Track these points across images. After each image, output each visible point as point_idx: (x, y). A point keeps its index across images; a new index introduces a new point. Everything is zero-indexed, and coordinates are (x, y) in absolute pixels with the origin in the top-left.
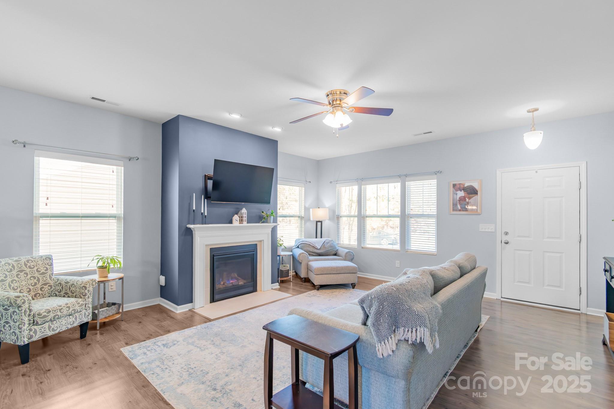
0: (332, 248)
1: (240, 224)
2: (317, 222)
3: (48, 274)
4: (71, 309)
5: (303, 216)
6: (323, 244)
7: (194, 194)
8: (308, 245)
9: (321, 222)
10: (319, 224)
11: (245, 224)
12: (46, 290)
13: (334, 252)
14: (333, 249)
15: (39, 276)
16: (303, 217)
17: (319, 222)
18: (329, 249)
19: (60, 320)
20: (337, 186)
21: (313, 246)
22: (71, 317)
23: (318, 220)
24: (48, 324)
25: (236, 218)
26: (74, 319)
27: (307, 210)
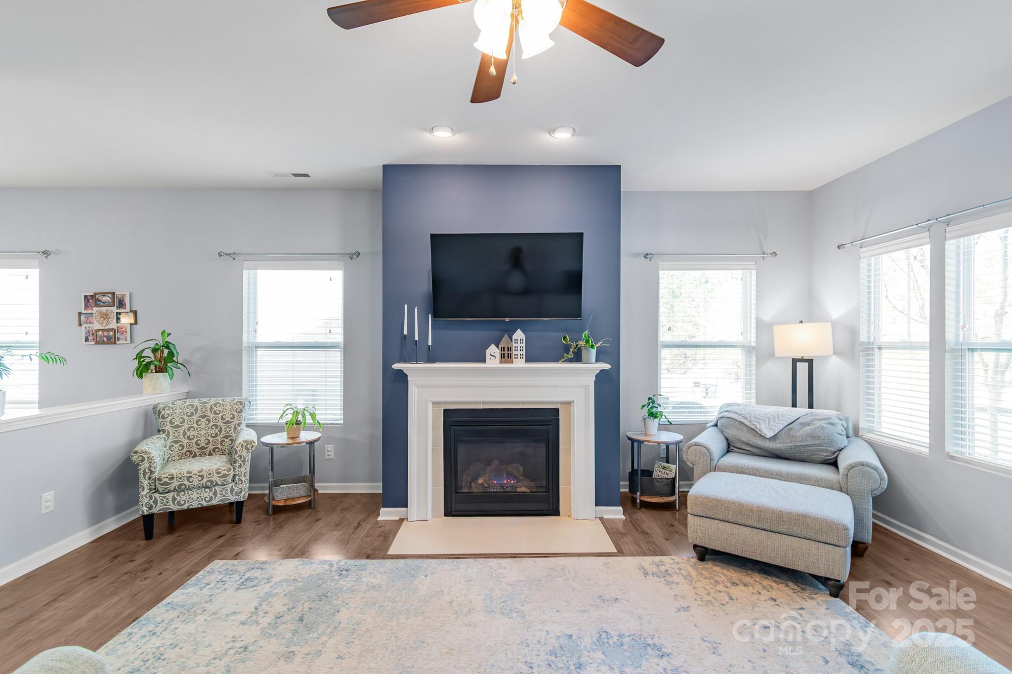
0: (817, 442)
1: (501, 362)
2: (795, 361)
3: (234, 424)
4: (205, 480)
5: (753, 344)
6: (789, 427)
7: (406, 305)
8: (737, 424)
9: (810, 362)
10: (802, 368)
11: (520, 363)
12: (227, 444)
13: (824, 455)
14: (820, 445)
15: (222, 425)
16: (754, 348)
17: (802, 360)
18: (805, 443)
19: (190, 493)
20: (862, 255)
21: (753, 427)
22: (207, 490)
23: (798, 356)
24: (172, 494)
25: (493, 350)
26: (211, 494)
27: (763, 327)
